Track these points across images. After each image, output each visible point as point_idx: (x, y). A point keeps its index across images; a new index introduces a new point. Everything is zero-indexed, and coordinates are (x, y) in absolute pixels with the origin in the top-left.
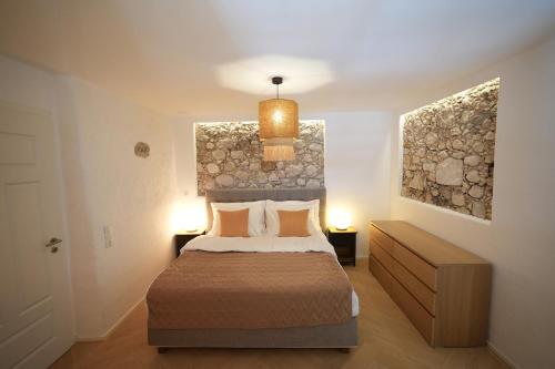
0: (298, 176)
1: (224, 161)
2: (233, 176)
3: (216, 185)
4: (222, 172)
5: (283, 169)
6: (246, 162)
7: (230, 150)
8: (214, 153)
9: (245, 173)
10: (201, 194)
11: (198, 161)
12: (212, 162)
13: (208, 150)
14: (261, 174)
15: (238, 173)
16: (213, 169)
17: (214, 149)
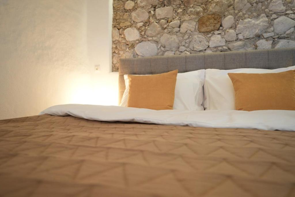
0: (259, 37)
1: (147, 23)
2: (157, 42)
3: (135, 55)
4: (143, 38)
5: (234, 27)
6: (176, 22)
7: (155, 7)
8: (134, 14)
9: (174, 37)
10: (114, 69)
11: (114, 27)
12: (131, 26)
13: (126, 11)
14: (198, 37)
15: (165, 38)
16: (132, 35)
17: (134, 9)
